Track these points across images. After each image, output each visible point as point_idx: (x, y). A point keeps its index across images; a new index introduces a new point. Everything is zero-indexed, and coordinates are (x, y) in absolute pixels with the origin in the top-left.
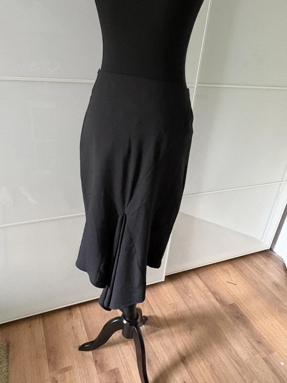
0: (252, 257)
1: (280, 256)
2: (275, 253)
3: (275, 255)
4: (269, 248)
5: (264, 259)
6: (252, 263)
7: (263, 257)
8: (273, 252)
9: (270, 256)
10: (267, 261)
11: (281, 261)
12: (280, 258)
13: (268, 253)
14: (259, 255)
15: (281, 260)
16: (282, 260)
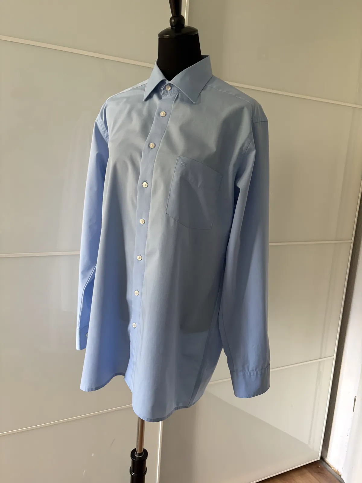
0: (294, 475)
1: (337, 471)
2: (330, 466)
3: (329, 470)
4: (319, 458)
5: (312, 477)
8: (327, 465)
10: (317, 480)
11: (338, 479)
12: (335, 474)
13: (319, 467)
14: (305, 471)
15: (339, 477)
16: (340, 479)
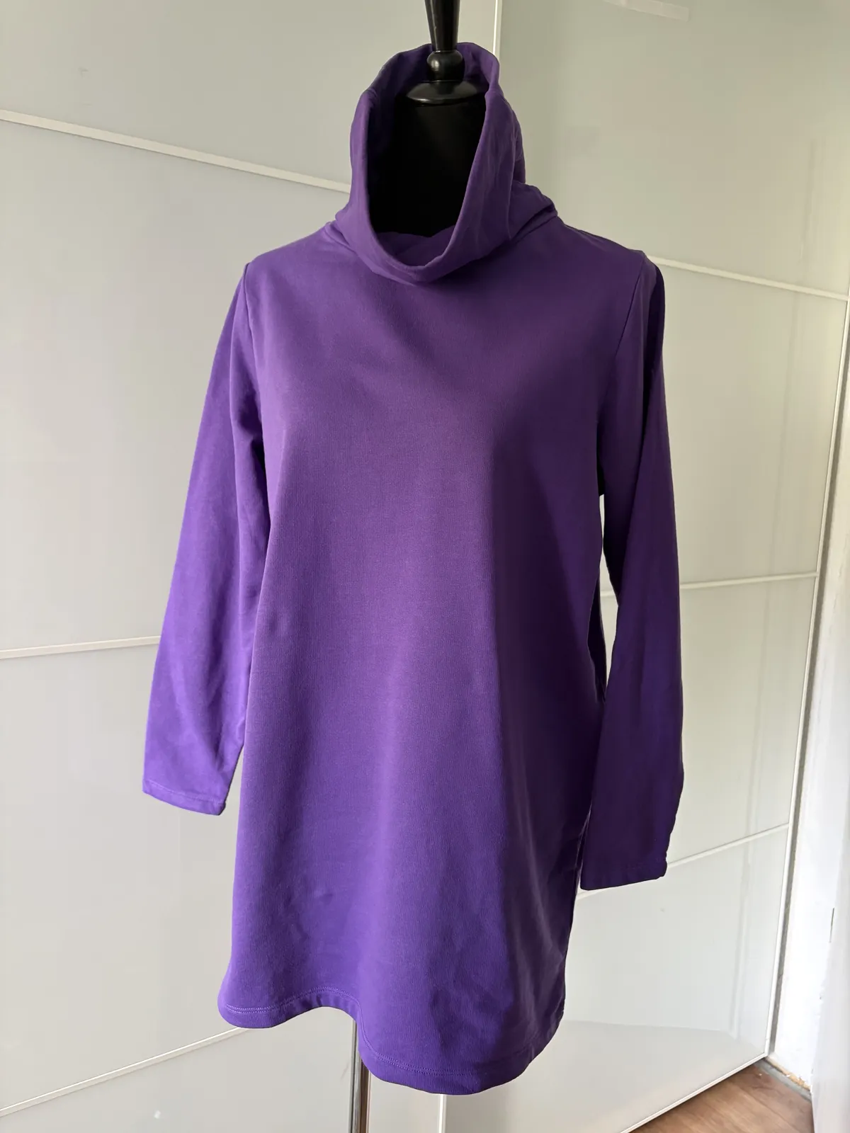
1: (798, 1077)
2: (781, 1072)
3: (781, 1079)
5: (751, 1099)
6: (721, 1123)
7: (748, 1092)
8: (776, 1071)
9: (765, 1085)
10: (762, 1107)
11: (805, 1098)
12: (799, 1087)
13: (759, 1077)
14: (733, 1087)
15: (804, 1093)
16: (807, 1095)
